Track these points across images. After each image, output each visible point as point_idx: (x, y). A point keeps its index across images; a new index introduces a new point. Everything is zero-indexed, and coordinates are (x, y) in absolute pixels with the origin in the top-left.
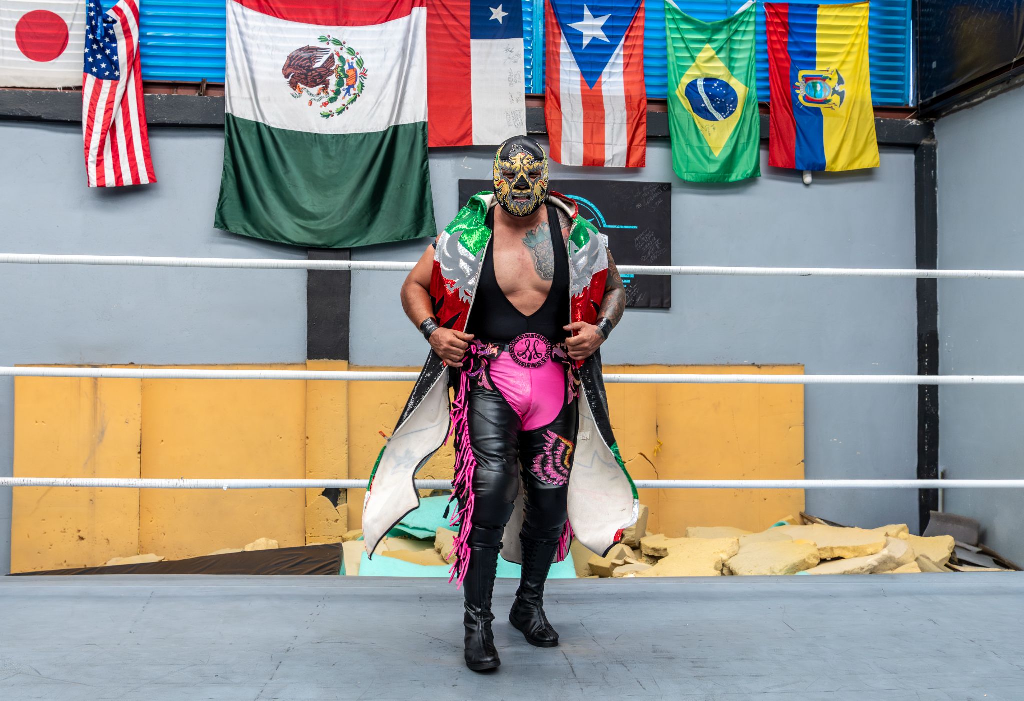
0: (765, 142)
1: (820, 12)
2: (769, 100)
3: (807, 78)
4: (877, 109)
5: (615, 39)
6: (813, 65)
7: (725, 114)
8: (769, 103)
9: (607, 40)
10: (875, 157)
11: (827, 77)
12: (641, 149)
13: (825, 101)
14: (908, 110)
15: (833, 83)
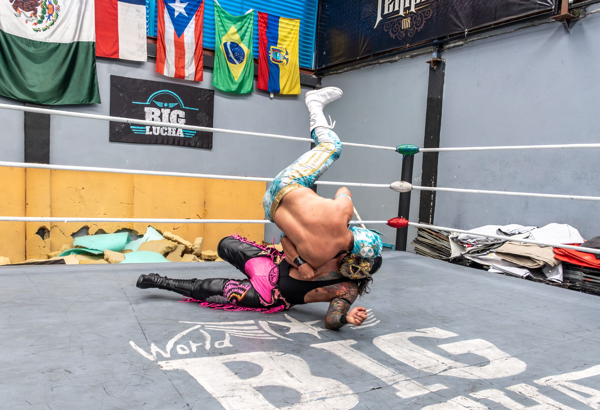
0: (256, 77)
1: (280, 20)
2: (258, 58)
3: (274, 50)
4: (301, 69)
5: (190, 15)
6: (276, 44)
7: (240, 61)
8: (258, 59)
9: (186, 15)
10: (299, 90)
11: (281, 51)
12: (201, 73)
13: (280, 62)
14: (312, 71)
15: (284, 54)
